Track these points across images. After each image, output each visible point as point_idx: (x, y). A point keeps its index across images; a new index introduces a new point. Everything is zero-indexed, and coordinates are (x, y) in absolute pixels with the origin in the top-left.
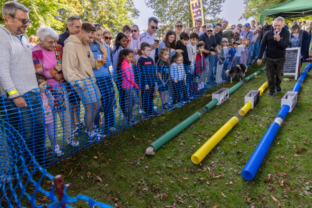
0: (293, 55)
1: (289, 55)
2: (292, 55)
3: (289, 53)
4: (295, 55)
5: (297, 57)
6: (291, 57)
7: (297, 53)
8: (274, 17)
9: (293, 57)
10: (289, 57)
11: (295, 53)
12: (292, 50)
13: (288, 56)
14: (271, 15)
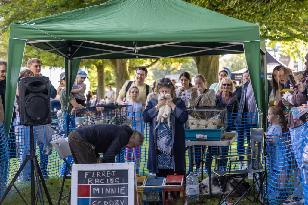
0: (117, 186)
1: (105, 187)
2: (113, 187)
3: (105, 181)
4: (120, 186)
5: (127, 194)
6: (110, 195)
7: (127, 181)
8: (54, 49)
9: (117, 194)
10: (105, 195)
11: (120, 181)
12: (111, 172)
13: (101, 191)
14: (45, 43)
